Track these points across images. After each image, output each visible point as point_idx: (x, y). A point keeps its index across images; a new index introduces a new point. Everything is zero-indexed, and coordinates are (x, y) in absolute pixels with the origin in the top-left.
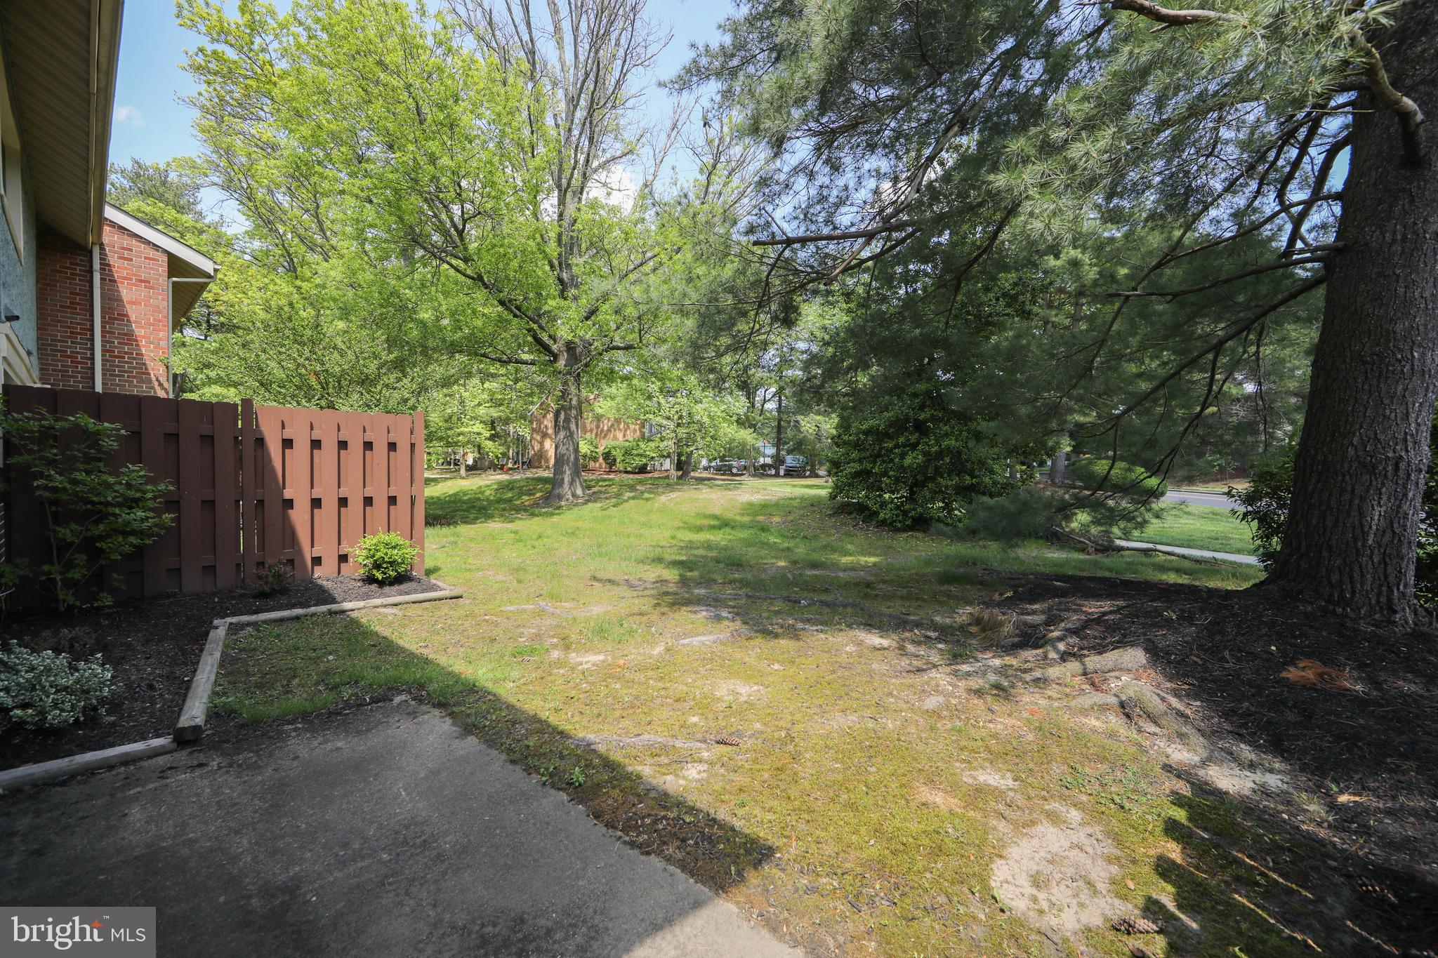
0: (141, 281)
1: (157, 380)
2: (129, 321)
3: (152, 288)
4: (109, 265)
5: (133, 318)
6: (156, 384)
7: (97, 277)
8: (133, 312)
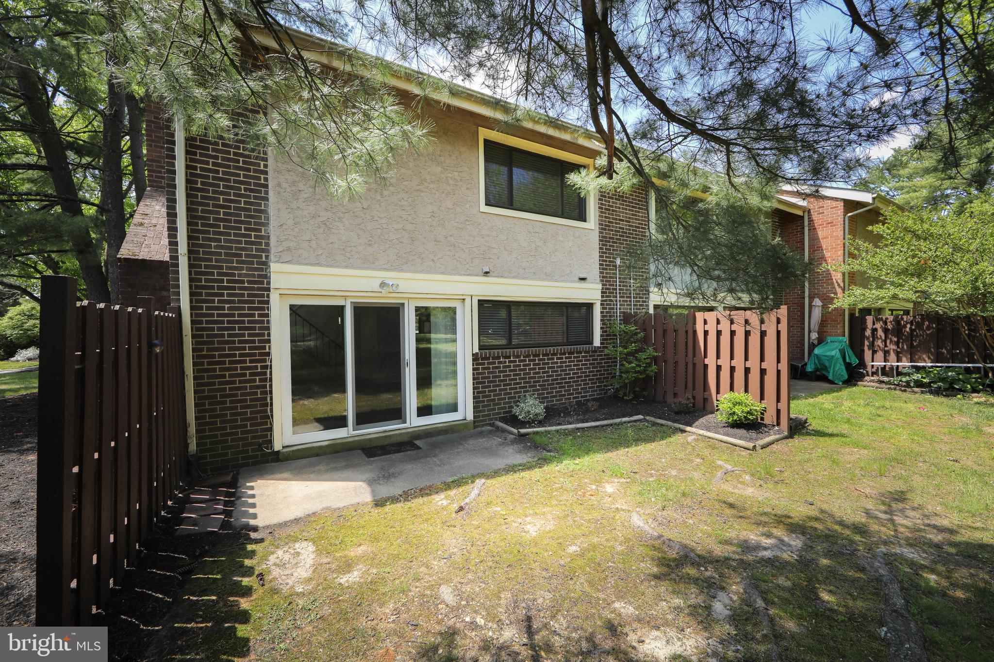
0: (829, 223)
1: (837, 282)
2: (822, 250)
3: (834, 225)
4: (812, 221)
5: (824, 247)
6: (836, 284)
7: (806, 229)
8: (824, 244)
